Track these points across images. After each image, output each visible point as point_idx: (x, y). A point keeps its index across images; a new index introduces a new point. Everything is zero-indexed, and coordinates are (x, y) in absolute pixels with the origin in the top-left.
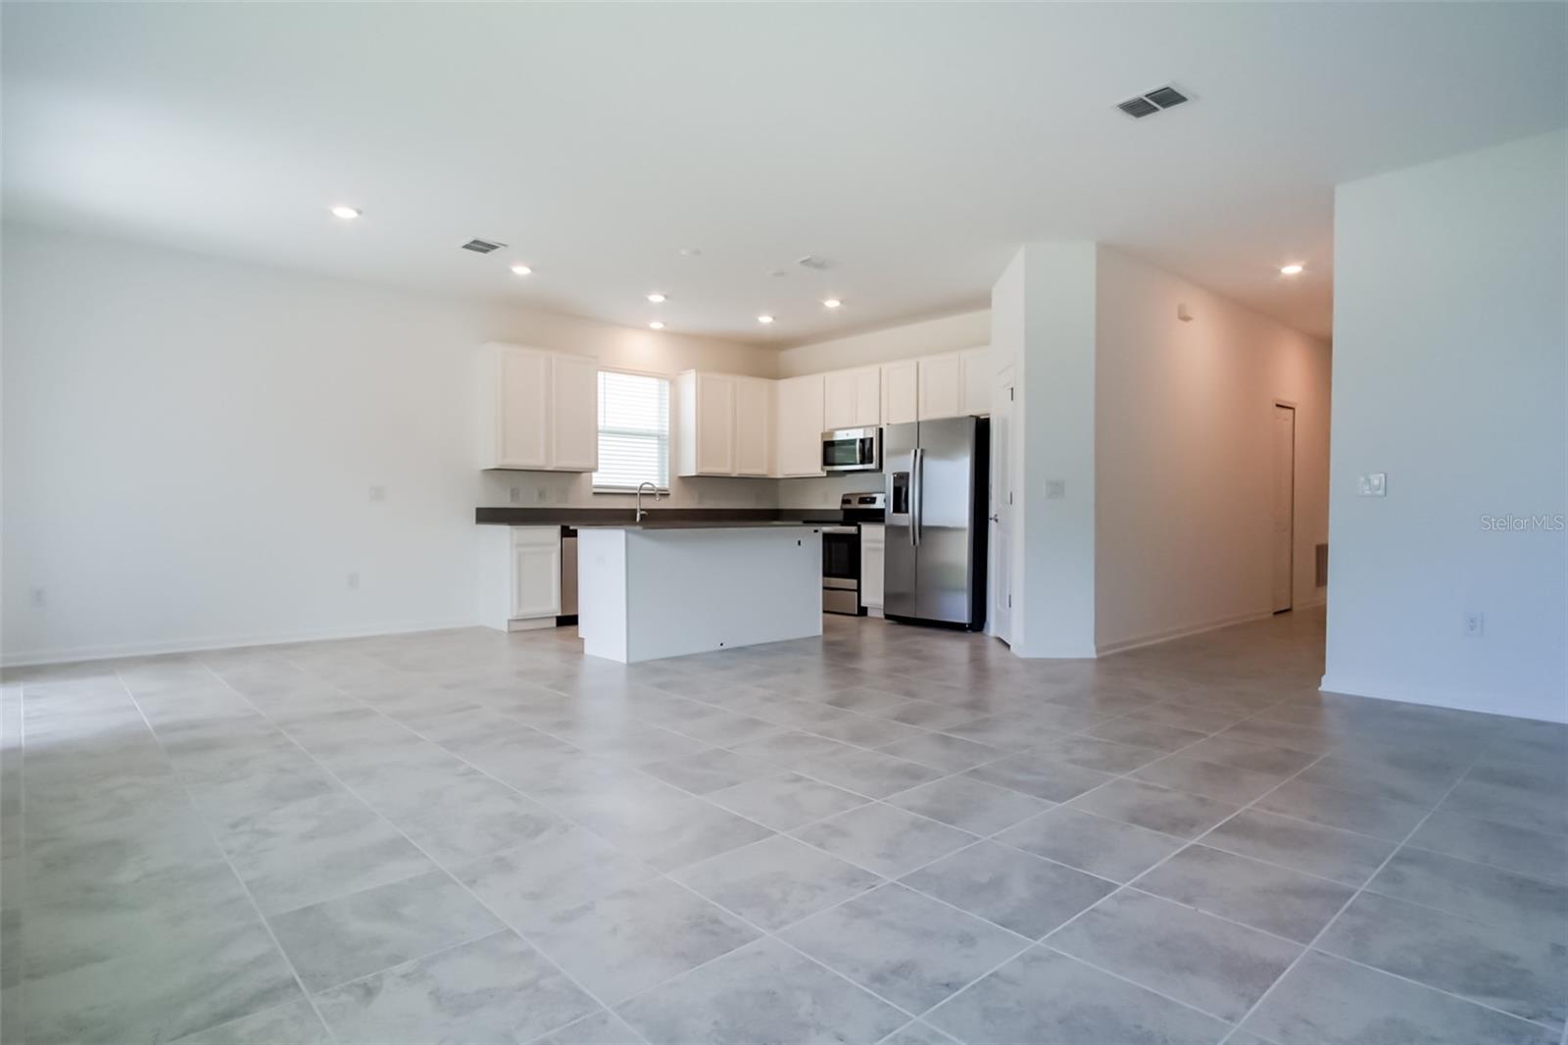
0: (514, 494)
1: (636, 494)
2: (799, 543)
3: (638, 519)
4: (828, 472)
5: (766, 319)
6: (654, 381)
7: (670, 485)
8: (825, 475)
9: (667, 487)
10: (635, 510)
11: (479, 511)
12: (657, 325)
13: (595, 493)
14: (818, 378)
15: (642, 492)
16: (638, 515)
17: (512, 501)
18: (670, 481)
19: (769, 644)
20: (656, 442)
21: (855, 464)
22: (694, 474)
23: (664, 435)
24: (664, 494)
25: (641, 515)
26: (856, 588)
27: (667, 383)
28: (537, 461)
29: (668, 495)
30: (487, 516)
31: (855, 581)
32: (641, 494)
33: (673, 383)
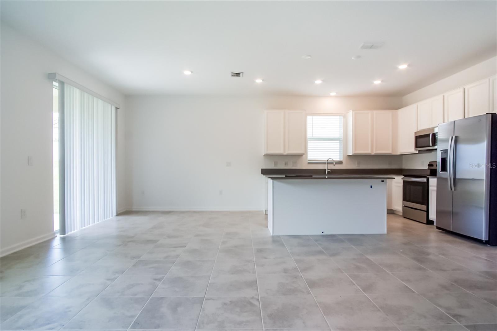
0: (276, 164)
1: (326, 163)
2: (371, 187)
3: (326, 173)
4: (419, 151)
5: (377, 82)
6: (338, 117)
7: (343, 159)
8: (418, 152)
9: (342, 160)
10: (326, 169)
11: (262, 169)
12: (333, 94)
13: (308, 163)
14: (414, 106)
15: (328, 162)
16: (327, 171)
17: (275, 166)
18: (343, 157)
19: (343, 235)
20: (339, 141)
21: (430, 146)
22: (352, 154)
23: (341, 139)
24: (340, 163)
25: (328, 172)
26: (426, 210)
27: (342, 117)
28: (281, 152)
29: (342, 163)
30: (265, 172)
31: (426, 206)
32: (328, 163)
33: (345, 117)
